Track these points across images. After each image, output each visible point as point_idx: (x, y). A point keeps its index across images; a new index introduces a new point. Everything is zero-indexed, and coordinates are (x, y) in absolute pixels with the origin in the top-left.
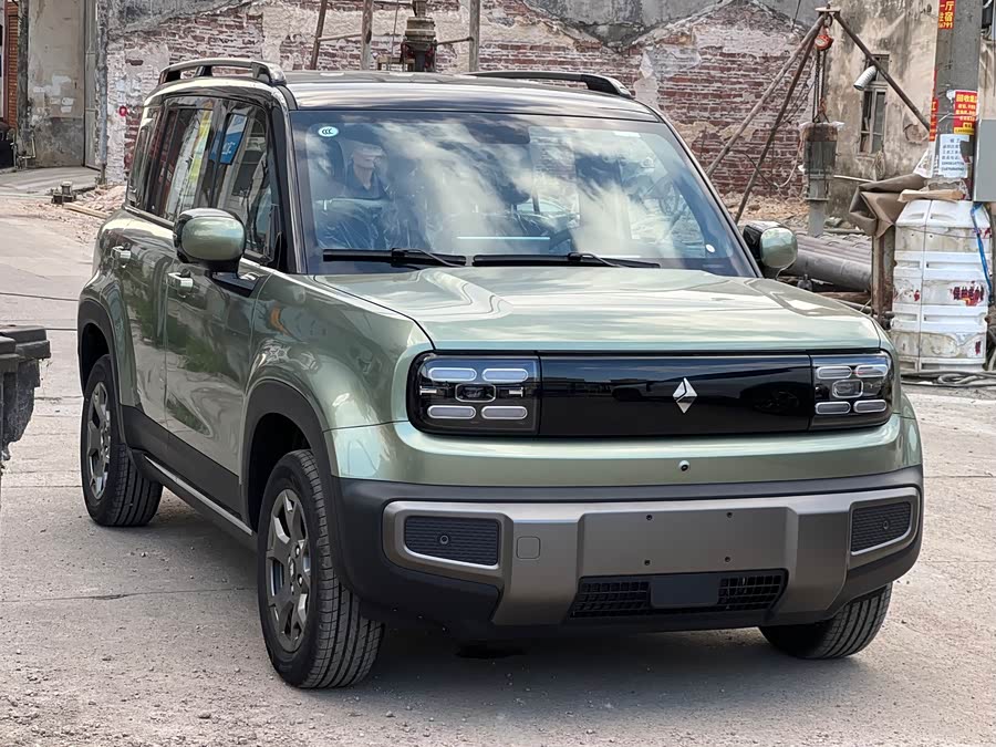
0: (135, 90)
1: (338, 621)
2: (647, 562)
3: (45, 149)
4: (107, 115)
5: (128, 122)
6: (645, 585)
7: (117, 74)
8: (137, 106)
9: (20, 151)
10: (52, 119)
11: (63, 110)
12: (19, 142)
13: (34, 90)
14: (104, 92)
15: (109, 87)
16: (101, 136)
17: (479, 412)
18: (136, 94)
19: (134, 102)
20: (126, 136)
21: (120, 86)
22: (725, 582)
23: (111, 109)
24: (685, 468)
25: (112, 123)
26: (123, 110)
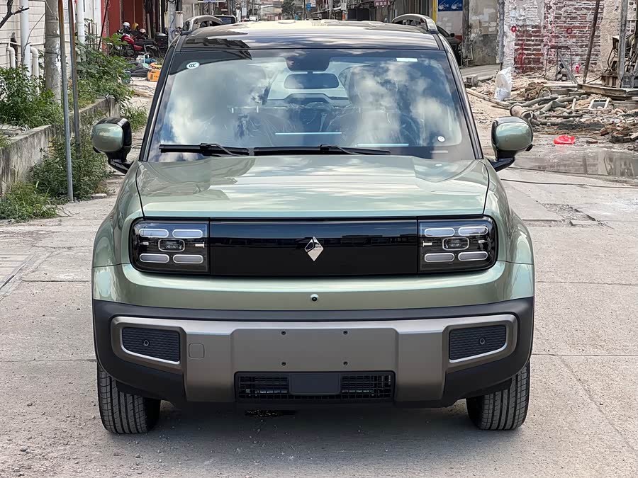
0: (521, 16)
1: (111, 392)
2: (284, 364)
3: (479, 54)
4: (504, 32)
5: (517, 36)
6: (285, 379)
7: (510, 6)
8: (523, 25)
9: (464, 55)
10: (483, 36)
11: (490, 30)
12: (463, 50)
13: (473, 19)
14: (502, 18)
15: (505, 15)
16: (500, 46)
17: (171, 258)
18: (522, 18)
19: (520, 23)
20: (516, 45)
21: (512, 14)
22: (344, 379)
23: (506, 28)
24: (314, 299)
25: (507, 37)
26: (514, 29)
